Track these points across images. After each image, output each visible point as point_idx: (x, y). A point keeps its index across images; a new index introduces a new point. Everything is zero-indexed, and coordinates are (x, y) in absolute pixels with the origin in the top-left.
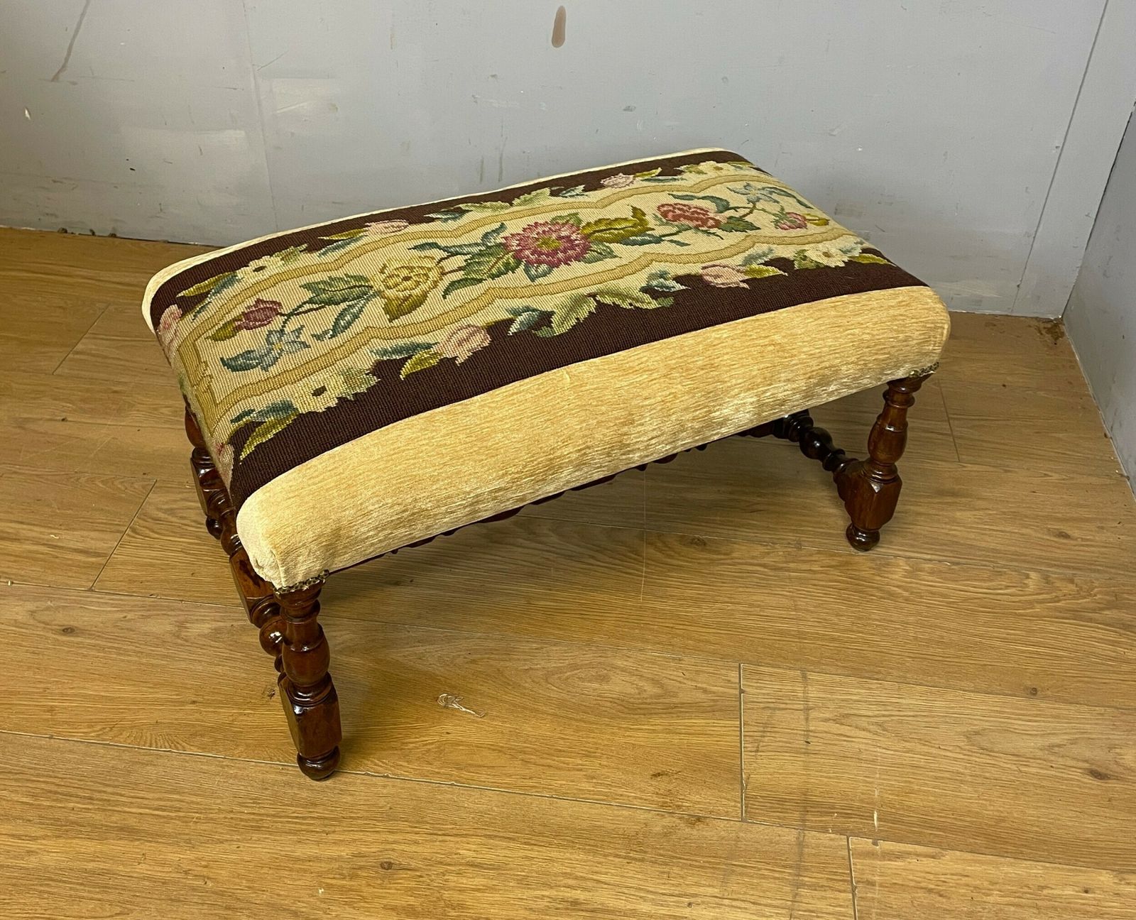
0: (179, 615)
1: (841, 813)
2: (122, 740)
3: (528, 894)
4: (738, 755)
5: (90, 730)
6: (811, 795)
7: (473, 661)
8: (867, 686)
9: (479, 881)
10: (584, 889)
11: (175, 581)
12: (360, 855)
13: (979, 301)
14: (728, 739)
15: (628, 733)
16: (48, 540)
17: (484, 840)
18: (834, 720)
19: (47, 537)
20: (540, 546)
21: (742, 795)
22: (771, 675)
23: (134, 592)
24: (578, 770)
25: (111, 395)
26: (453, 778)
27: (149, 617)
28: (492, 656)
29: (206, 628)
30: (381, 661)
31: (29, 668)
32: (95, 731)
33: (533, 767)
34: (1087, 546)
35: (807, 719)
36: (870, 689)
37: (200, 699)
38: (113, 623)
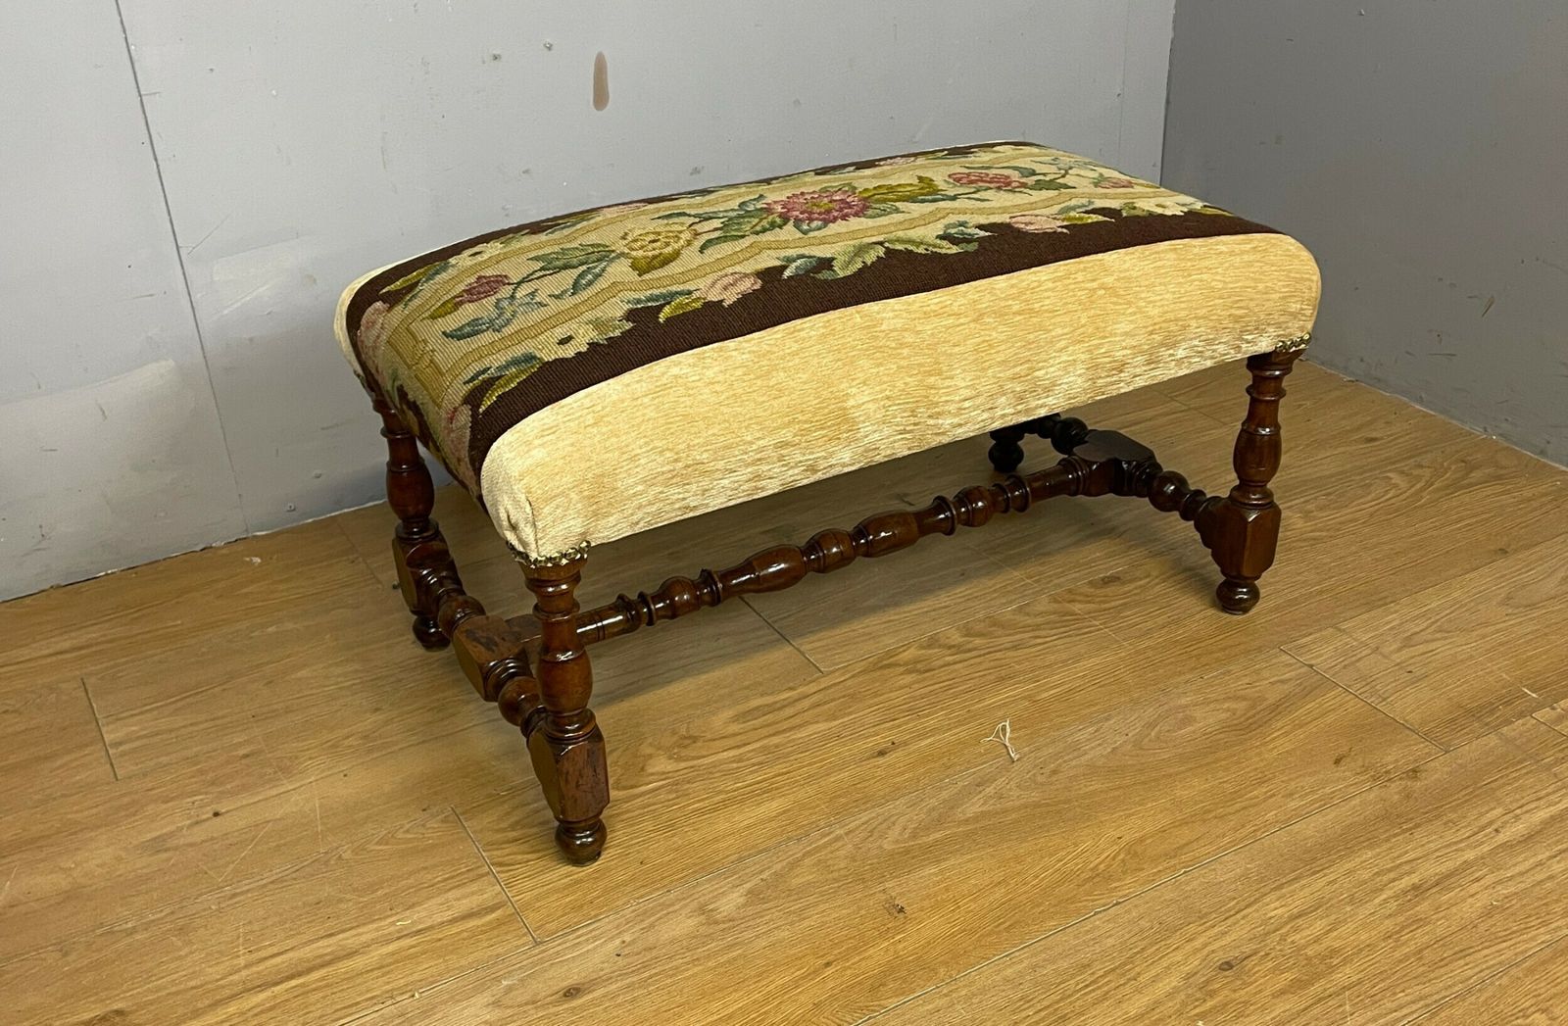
0: (686, 905)
1: (1502, 704)
3: (1370, 908)
4: (1376, 710)
6: (1465, 705)
7: (1054, 772)
8: (1391, 610)
9: (1320, 926)
10: (1409, 873)
11: (630, 881)
12: (1189, 976)
14: (1350, 703)
15: (1269, 747)
16: (398, 932)
17: (1278, 893)
18: (1404, 646)
19: (395, 928)
20: (975, 653)
21: (1420, 736)
22: (1314, 642)
23: (596, 916)
24: (1271, 796)
25: (246, 760)
26: (1178, 868)
27: (652, 926)
28: (1065, 758)
29: (736, 898)
30: (967, 820)
33: (1232, 817)
34: (1396, 439)
35: (1386, 657)
36: (1397, 611)
37: (830, 958)
38: (619, 955)
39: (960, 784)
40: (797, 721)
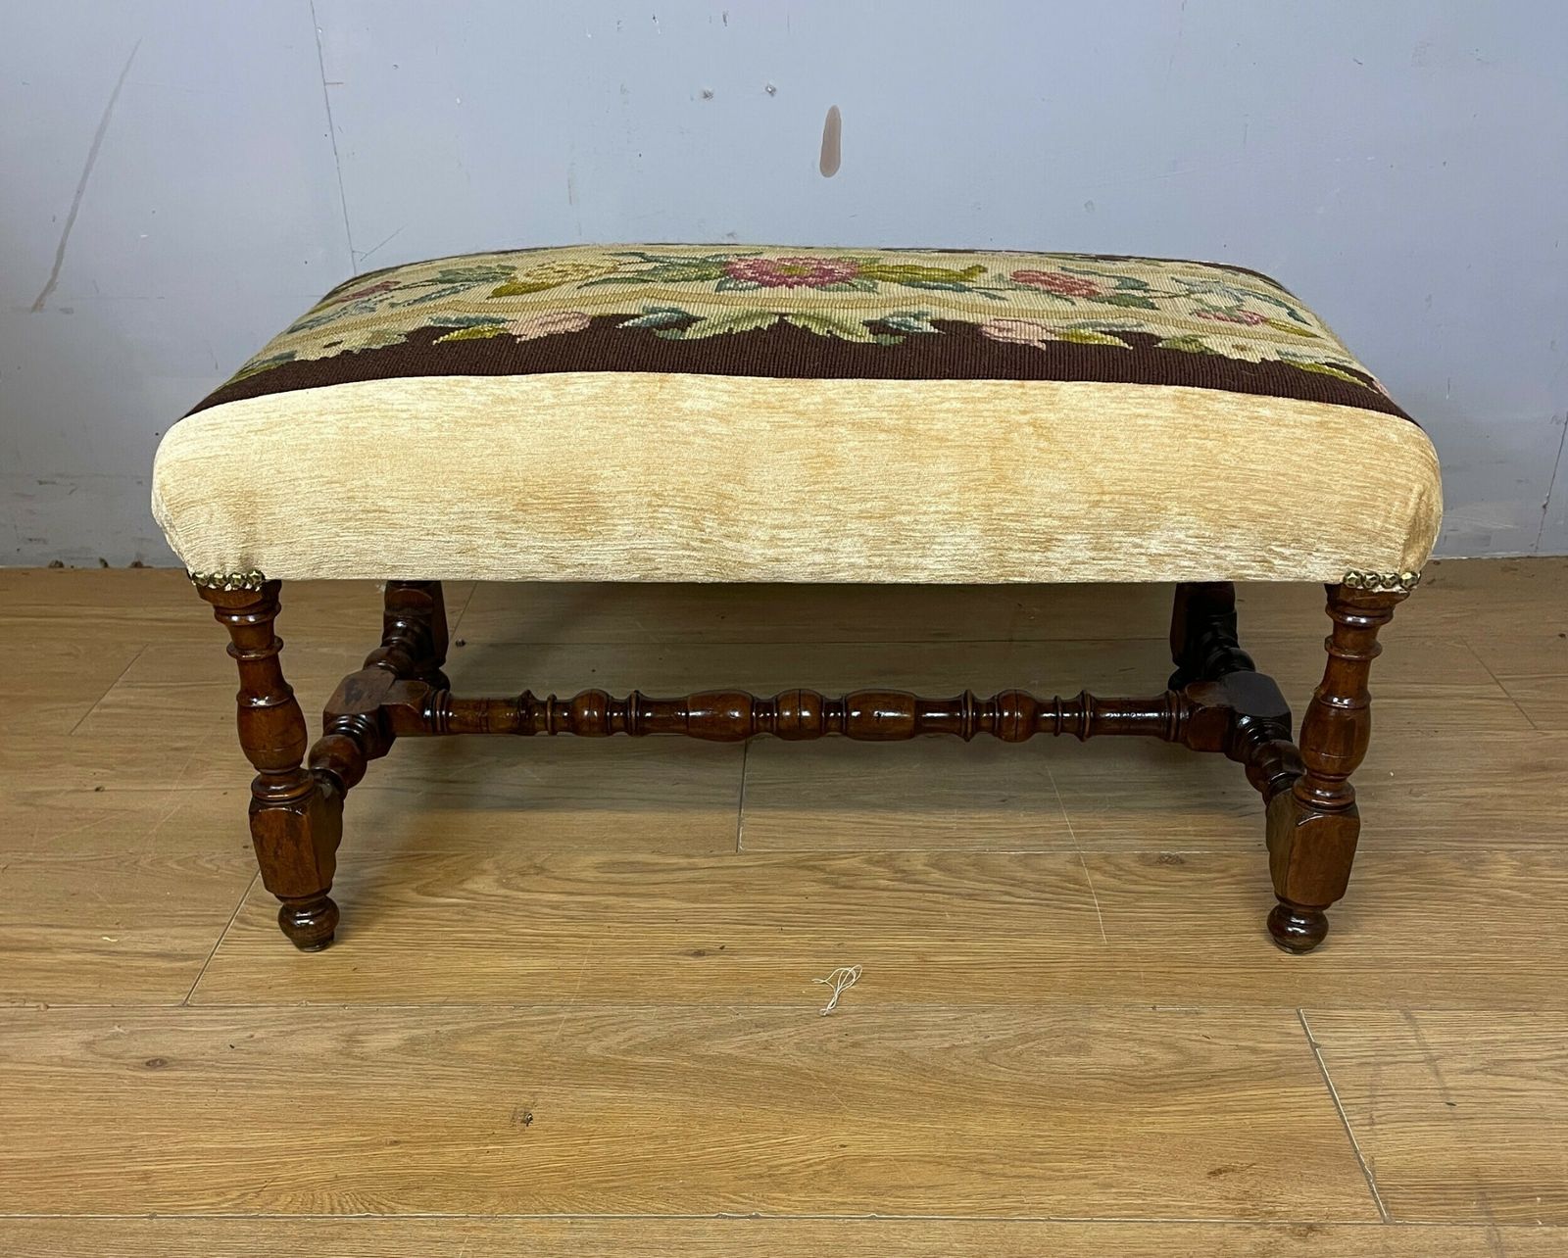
0: (343, 1026)
1: (1547, 1196)
2: (278, 1208)
4: (1344, 1133)
5: (220, 1199)
6: (1486, 1176)
7: (855, 1045)
8: (1515, 1020)
11: (326, 982)
13: (1485, 539)
14: (1318, 1111)
15: (1146, 1120)
16: (98, 945)
18: (1481, 1070)
19: (99, 941)
20: (918, 887)
21: (1371, 1187)
22: (1355, 1020)
23: (261, 1002)
24: (1080, 1178)
25: (172, 753)
26: (872, 1208)
27: (293, 1032)
28: (886, 1035)
29: (394, 1039)
30: (702, 1057)
31: (97, 1121)
32: (227, 1201)
33: (1003, 1181)
35: (1437, 1074)
36: (1522, 1024)
37: (405, 1137)
38: (233, 1047)
39: (741, 1017)
40: (656, 889)
